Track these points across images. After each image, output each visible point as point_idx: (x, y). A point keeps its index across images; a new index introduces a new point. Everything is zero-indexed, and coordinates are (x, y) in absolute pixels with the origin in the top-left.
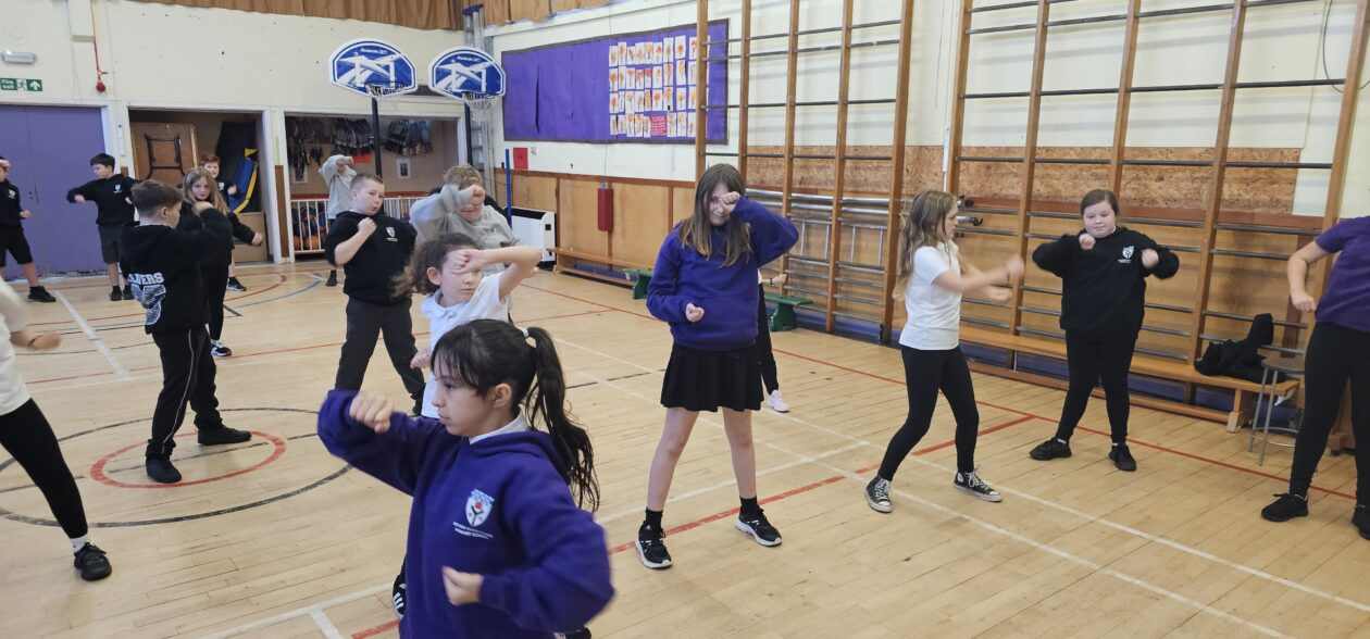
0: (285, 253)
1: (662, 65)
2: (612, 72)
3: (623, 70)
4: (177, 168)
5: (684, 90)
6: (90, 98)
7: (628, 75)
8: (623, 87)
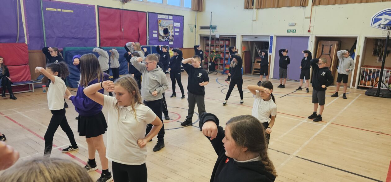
0: (354, 85)
4: (328, 54)
6: (306, 34)
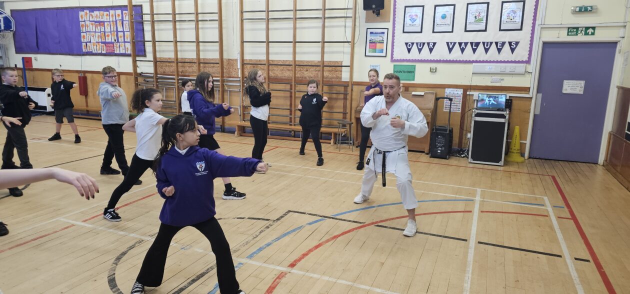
1: (110, 22)
2: (82, 23)
3: (87, 23)
5: (122, 33)
7: (91, 26)
8: (89, 30)
